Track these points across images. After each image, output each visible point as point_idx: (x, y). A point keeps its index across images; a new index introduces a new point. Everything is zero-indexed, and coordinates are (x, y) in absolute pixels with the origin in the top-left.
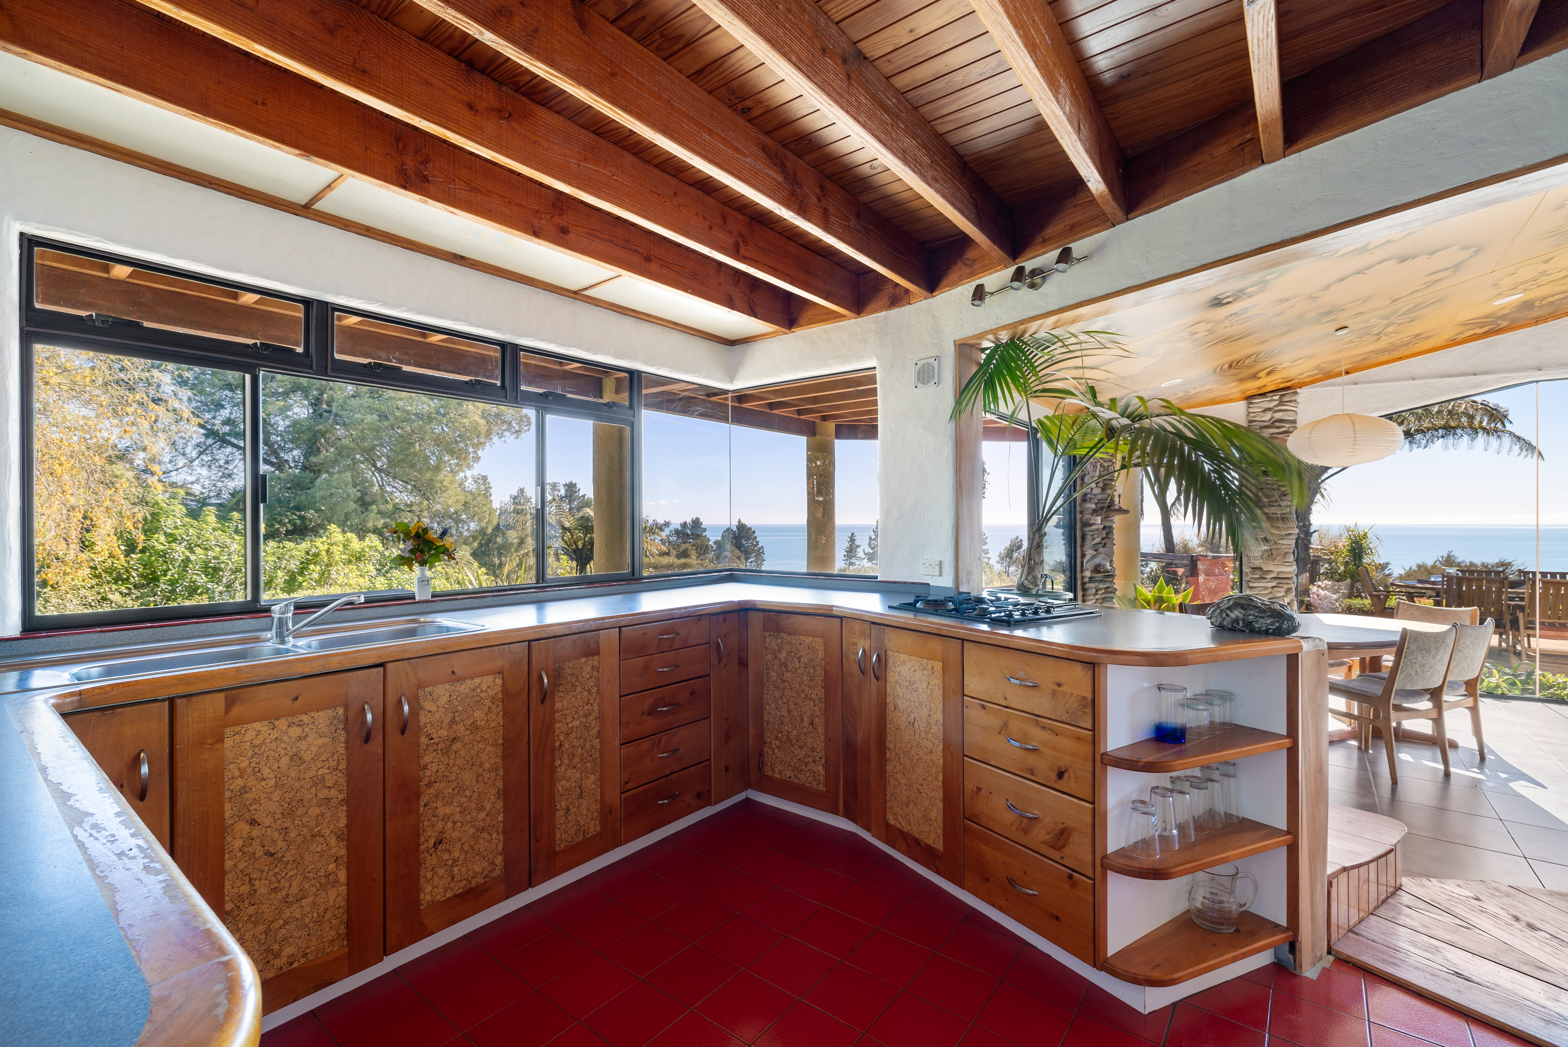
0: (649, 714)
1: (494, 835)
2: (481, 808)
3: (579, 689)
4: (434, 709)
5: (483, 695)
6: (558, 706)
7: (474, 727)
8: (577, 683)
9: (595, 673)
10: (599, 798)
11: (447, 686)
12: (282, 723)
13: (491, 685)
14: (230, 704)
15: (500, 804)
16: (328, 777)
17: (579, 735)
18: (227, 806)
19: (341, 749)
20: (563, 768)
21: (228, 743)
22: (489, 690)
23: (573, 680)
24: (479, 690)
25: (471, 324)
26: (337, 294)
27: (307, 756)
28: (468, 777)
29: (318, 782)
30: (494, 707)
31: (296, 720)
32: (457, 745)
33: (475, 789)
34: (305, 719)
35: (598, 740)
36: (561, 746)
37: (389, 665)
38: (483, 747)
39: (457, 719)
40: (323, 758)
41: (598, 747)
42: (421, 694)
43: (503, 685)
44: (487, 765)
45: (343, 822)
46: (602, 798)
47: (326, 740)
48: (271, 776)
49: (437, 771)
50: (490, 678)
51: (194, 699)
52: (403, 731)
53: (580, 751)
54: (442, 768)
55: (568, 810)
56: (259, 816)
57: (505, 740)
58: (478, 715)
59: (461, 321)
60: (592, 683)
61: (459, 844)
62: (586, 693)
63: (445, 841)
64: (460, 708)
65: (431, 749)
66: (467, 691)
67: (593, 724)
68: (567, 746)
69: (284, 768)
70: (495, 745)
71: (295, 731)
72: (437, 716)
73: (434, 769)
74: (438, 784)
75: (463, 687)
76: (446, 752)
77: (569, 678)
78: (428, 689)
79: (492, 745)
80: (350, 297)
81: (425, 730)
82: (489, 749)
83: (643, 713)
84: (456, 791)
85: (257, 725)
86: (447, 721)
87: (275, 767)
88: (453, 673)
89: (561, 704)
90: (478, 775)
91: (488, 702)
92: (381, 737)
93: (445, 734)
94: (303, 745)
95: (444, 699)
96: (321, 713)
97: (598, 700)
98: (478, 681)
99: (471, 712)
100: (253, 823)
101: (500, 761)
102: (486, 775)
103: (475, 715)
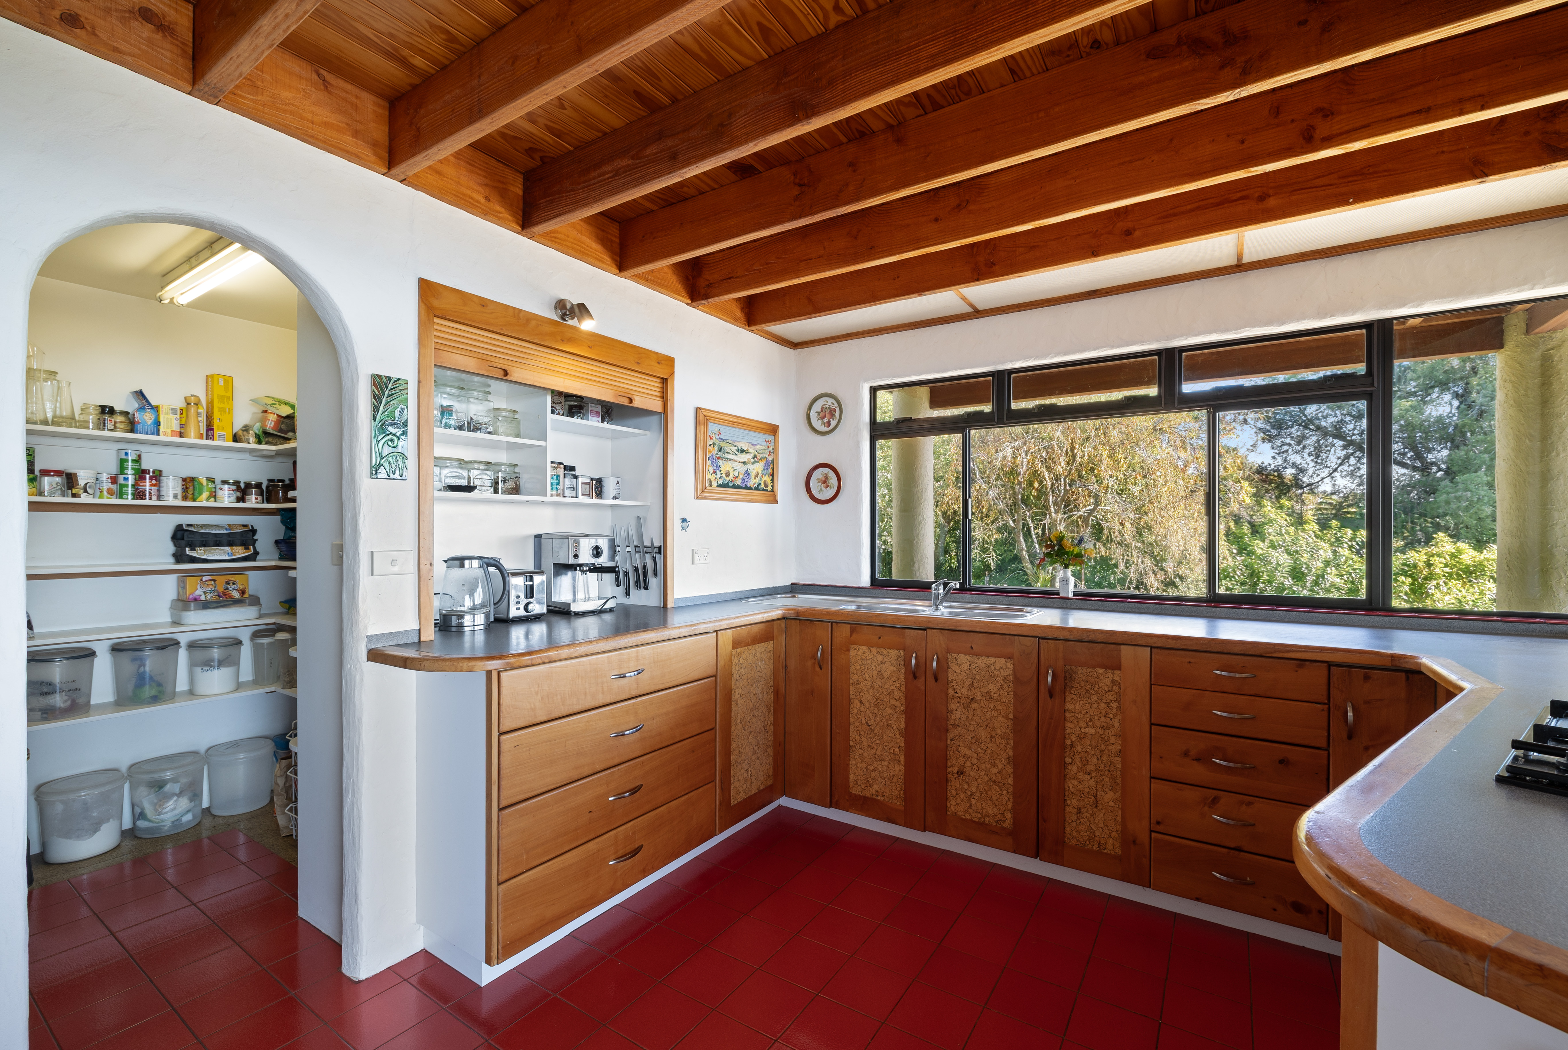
0: (1198, 760)
1: (1005, 792)
2: (994, 765)
3: (1095, 698)
4: (958, 671)
5: (996, 673)
6: (1069, 706)
7: (988, 696)
8: (1093, 692)
9: (1116, 688)
10: (1119, 819)
11: (968, 657)
12: (874, 650)
13: (1003, 667)
14: (852, 631)
15: (1010, 769)
16: (895, 693)
17: (1093, 743)
18: (851, 688)
19: (902, 677)
20: (1074, 769)
21: (852, 653)
22: (1002, 671)
23: (1088, 687)
24: (993, 668)
25: (1112, 347)
26: (1003, 363)
27: (886, 675)
28: (983, 734)
29: (890, 693)
30: (1005, 686)
31: (880, 651)
32: (974, 705)
33: (989, 746)
34: (885, 651)
35: (1119, 759)
36: (1072, 745)
37: (928, 630)
38: (996, 715)
39: (975, 684)
40: (893, 679)
41: (1119, 766)
42: (949, 657)
43: (1014, 670)
44: (999, 732)
45: (903, 725)
46: (1124, 822)
47: (895, 669)
48: (869, 679)
49: (960, 719)
50: (1003, 661)
51: (839, 625)
52: (936, 679)
53: (1095, 760)
54: (964, 718)
55: (1079, 812)
56: (865, 701)
57: (1015, 718)
58: (993, 688)
59: (1102, 347)
60: (1111, 697)
61: (976, 783)
62: (1103, 705)
63: (965, 774)
64: (978, 677)
65: (956, 700)
66: (983, 665)
67: (1113, 740)
68: (1079, 748)
69: (875, 677)
70: (1007, 718)
71: (880, 658)
72: (961, 677)
73: (958, 716)
74: (960, 728)
75: (979, 662)
76: (967, 707)
77: (1083, 684)
78: (955, 655)
79: (1003, 717)
80: (1012, 361)
81: (952, 684)
82: (1000, 718)
83: (1186, 754)
84: (974, 740)
85: (863, 648)
86: (968, 683)
87: (871, 675)
88: (972, 648)
89: (1073, 706)
90: (992, 736)
91: (1000, 679)
92: (923, 678)
93: (966, 693)
94: (883, 667)
95: (965, 666)
96: (892, 651)
97: (1119, 717)
98: (992, 660)
99: (986, 684)
100: (861, 702)
101: (1010, 733)
102: (999, 740)
103: (990, 688)
